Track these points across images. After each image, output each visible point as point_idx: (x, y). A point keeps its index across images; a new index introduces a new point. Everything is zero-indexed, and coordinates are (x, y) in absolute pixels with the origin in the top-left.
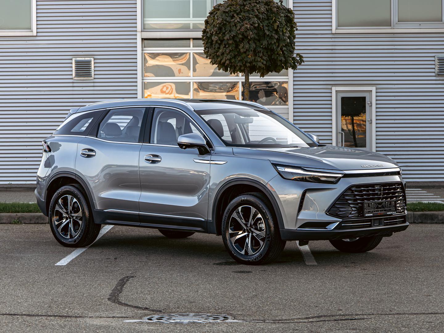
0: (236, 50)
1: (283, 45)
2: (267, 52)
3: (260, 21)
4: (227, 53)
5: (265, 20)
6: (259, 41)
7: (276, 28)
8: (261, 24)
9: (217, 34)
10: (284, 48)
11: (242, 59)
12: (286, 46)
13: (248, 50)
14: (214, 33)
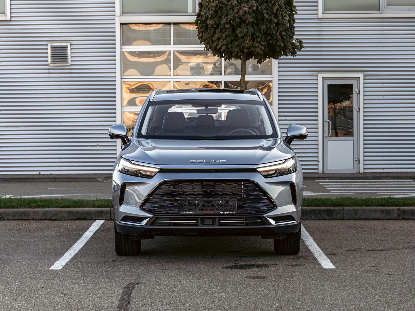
0: (233, 35)
1: (283, 30)
2: (265, 37)
3: (259, 5)
4: (223, 38)
5: (264, 3)
6: (257, 25)
7: (275, 11)
8: (260, 8)
9: (212, 18)
10: (283, 33)
11: (239, 44)
12: (285, 31)
13: (246, 35)
14: (209, 17)
